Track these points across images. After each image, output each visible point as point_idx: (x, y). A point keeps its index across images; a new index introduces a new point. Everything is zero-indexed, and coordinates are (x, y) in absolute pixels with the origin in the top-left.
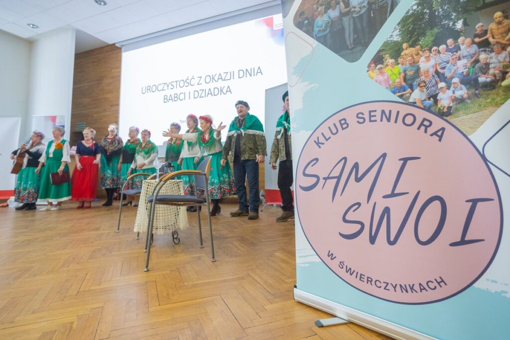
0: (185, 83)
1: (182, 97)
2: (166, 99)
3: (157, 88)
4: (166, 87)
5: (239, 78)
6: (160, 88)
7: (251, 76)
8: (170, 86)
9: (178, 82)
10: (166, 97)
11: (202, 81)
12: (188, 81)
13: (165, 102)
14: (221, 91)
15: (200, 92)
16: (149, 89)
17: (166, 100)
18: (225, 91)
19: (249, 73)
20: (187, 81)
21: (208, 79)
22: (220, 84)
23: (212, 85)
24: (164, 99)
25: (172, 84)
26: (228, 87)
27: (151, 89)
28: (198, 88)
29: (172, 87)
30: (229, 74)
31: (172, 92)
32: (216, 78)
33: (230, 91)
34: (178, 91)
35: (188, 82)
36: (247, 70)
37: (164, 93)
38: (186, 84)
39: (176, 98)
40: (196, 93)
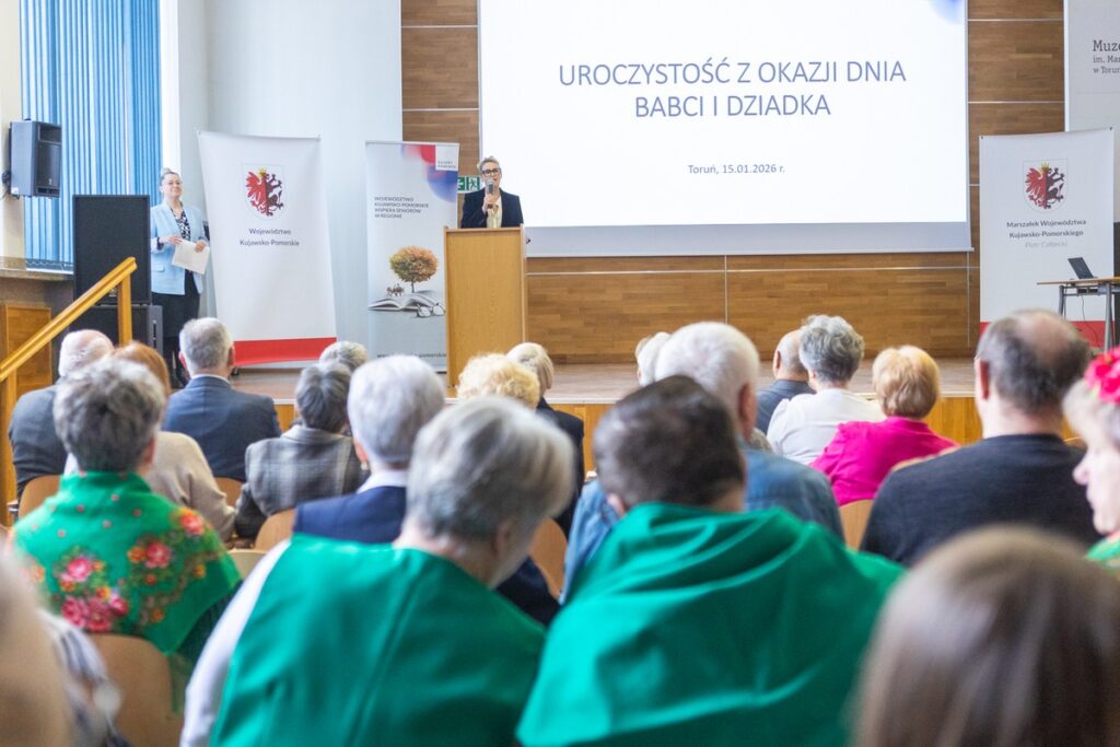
0: (702, 73)
1: (693, 106)
2: (642, 108)
3: (612, 75)
4: (641, 76)
5: (849, 80)
6: (622, 75)
7: (878, 79)
8: (655, 76)
9: (680, 69)
10: (642, 103)
11: (752, 74)
12: (712, 70)
13: (638, 115)
14: (803, 104)
15: (746, 102)
16: (584, 74)
17: (642, 111)
18: (812, 105)
19: (870, 71)
20: (707, 68)
21: (767, 73)
22: (800, 88)
23: (779, 89)
24: (638, 107)
25: (661, 69)
26: (822, 97)
27: (591, 76)
28: (742, 90)
29: (662, 79)
30: (823, 67)
31: (664, 92)
32: (790, 72)
33: (826, 108)
34: (682, 90)
35: (709, 72)
36: (868, 64)
37: (636, 91)
38: (704, 76)
39: (676, 107)
40: (735, 103)
